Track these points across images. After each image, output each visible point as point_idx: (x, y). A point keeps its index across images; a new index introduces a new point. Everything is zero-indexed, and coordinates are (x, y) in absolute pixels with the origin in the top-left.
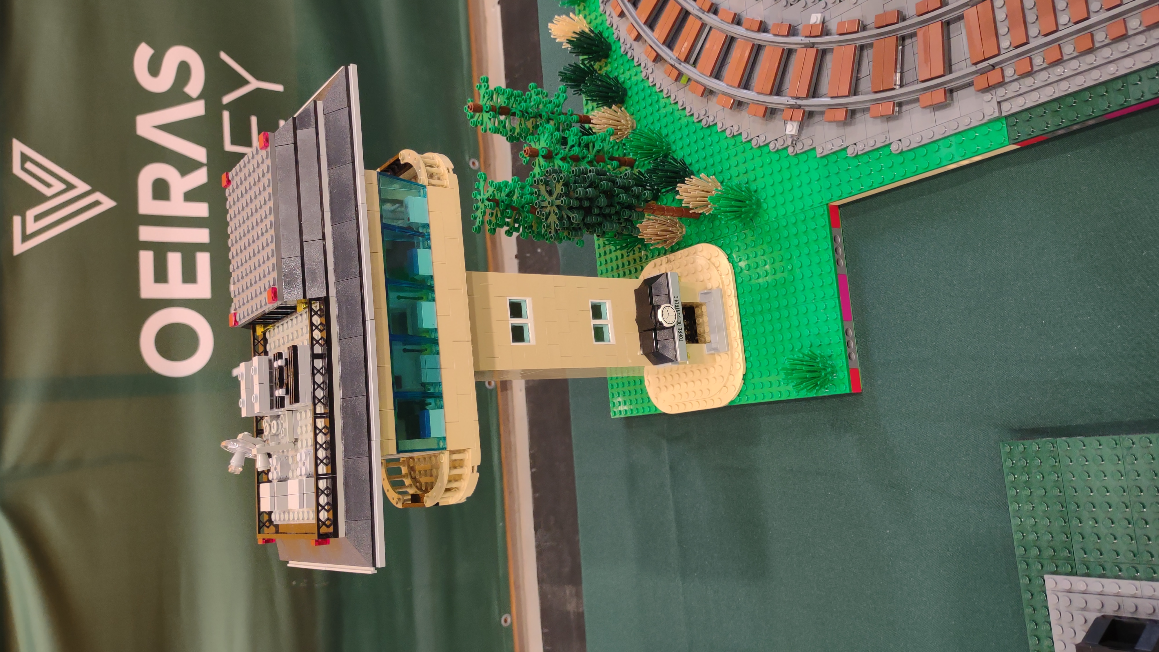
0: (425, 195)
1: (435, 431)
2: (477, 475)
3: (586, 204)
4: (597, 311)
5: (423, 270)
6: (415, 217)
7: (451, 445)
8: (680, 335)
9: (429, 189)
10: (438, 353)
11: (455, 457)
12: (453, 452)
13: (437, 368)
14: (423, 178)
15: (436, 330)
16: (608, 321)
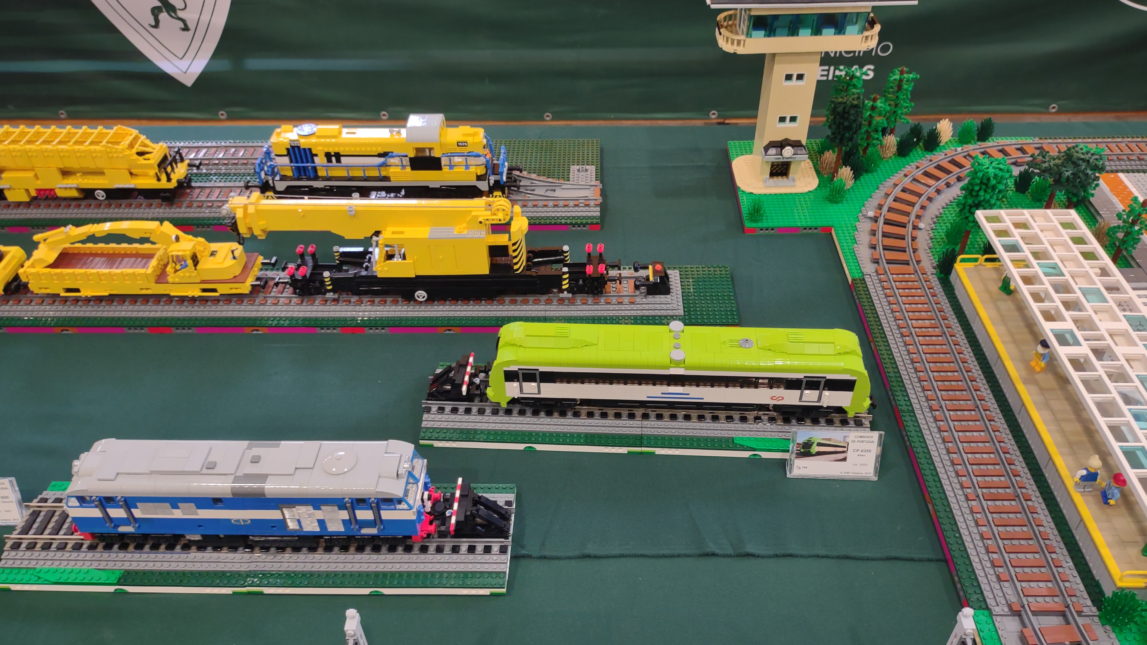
0: (858, 34)
1: (755, 33)
2: (732, 52)
3: (846, 115)
4: (793, 119)
5: (825, 31)
6: (849, 29)
7: (748, 40)
8: (777, 158)
9: (860, 36)
10: (788, 36)
11: (742, 42)
12: (744, 41)
13: (781, 35)
14: (866, 33)
15: (798, 35)
16: (788, 124)
